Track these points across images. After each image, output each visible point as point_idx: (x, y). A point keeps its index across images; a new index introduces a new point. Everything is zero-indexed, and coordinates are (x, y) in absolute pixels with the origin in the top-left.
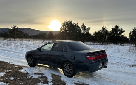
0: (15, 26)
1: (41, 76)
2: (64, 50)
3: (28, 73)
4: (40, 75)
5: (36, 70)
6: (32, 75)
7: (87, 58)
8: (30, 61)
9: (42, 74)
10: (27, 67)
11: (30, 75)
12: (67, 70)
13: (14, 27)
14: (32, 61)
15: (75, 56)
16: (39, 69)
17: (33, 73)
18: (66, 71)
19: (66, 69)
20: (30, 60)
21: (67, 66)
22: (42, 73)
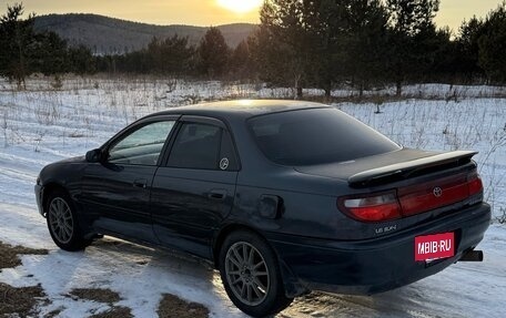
0: (17, 10)
1: (103, 307)
2: (225, 163)
3: (37, 291)
4: (101, 301)
5: (87, 269)
6: (56, 304)
7: (348, 212)
8: (58, 222)
9: (112, 297)
10: (45, 252)
11: (48, 302)
12: (242, 278)
13: (11, 15)
14: (69, 221)
15: (281, 200)
16: (105, 264)
17: (70, 286)
18: (240, 284)
19: (236, 269)
20: (59, 213)
21: (241, 252)
22: (114, 288)
